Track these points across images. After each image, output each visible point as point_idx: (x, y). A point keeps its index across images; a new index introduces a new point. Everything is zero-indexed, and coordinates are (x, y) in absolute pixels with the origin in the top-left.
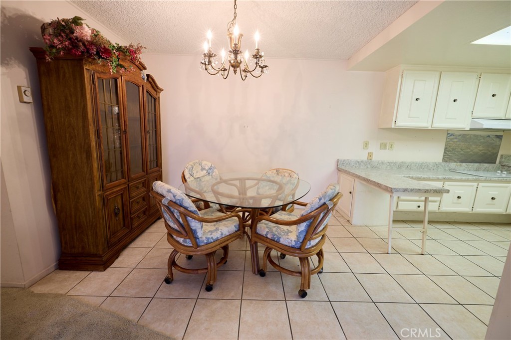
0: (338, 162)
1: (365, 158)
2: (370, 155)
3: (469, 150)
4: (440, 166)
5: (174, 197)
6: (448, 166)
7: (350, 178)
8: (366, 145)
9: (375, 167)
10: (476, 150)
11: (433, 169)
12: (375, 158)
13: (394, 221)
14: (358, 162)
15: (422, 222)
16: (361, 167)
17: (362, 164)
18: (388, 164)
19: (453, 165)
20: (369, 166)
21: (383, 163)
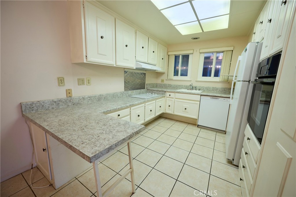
0: (21, 106)
1: (63, 96)
2: (69, 92)
3: (135, 82)
4: (124, 94)
6: (128, 93)
8: (61, 81)
9: (77, 104)
10: (138, 82)
11: (121, 97)
12: (74, 95)
14: (55, 102)
16: (61, 107)
17: (61, 103)
18: (89, 98)
19: (130, 92)
20: (70, 104)
21: (84, 98)
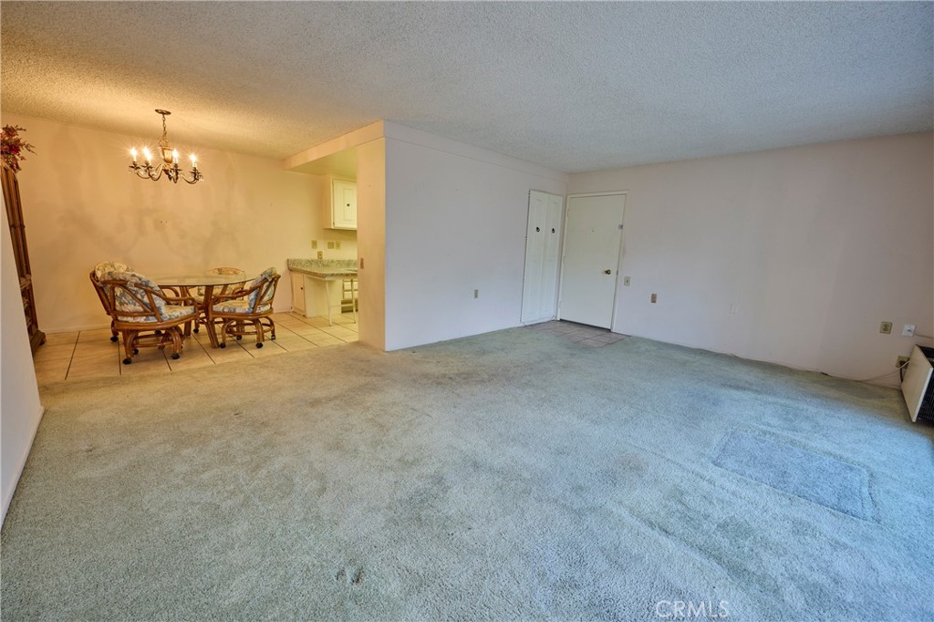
0: (288, 262)
1: (315, 257)
2: (320, 254)
5: (140, 279)
7: (300, 275)
8: (314, 244)
9: (326, 265)
12: (325, 257)
13: (343, 312)
14: (309, 261)
15: (352, 311)
16: (313, 265)
17: (313, 262)
20: (320, 265)
21: (332, 261)
